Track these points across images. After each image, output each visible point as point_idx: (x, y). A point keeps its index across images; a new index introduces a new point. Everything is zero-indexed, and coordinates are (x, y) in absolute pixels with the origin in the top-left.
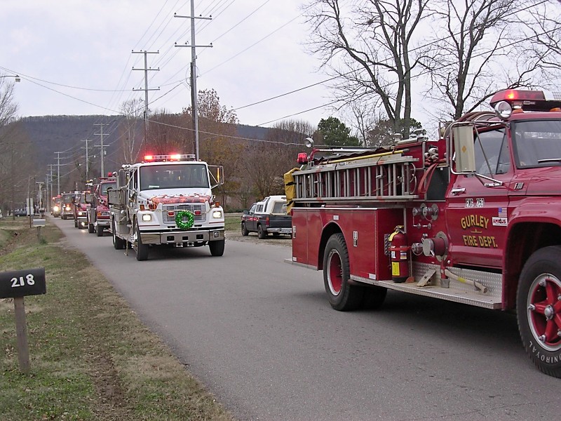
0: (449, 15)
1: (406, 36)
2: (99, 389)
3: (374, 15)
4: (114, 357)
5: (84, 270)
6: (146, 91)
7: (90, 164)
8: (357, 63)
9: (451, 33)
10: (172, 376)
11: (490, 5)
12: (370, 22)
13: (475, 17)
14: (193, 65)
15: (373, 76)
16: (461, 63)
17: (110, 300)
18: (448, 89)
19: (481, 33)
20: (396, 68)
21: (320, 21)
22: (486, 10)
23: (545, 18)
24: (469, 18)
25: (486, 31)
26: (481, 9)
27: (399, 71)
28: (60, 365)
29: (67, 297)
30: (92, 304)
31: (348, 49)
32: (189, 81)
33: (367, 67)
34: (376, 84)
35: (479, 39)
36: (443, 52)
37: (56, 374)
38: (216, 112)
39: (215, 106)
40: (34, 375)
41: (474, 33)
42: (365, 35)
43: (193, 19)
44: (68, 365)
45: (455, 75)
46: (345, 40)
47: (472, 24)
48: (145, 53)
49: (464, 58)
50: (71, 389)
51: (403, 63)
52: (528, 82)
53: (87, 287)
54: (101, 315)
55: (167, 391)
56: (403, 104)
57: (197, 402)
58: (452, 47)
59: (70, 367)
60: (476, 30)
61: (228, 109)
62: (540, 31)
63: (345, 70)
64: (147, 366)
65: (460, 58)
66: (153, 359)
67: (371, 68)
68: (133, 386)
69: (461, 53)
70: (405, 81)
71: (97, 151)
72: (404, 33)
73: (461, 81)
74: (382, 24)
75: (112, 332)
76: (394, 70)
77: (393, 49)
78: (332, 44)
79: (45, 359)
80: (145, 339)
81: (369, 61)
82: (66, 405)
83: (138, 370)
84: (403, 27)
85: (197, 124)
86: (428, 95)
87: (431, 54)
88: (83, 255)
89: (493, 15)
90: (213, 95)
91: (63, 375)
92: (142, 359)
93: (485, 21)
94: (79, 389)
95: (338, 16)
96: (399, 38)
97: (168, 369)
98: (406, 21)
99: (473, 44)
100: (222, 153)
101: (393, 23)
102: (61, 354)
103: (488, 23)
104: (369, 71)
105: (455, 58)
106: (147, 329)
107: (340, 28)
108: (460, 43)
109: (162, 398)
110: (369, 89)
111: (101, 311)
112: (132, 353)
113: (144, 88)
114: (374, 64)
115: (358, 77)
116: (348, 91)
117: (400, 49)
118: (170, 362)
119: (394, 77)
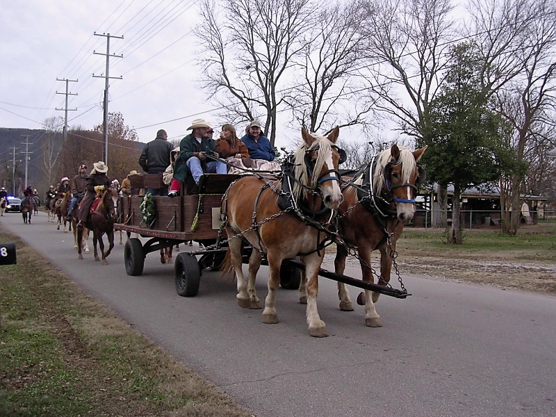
0: (306, 67)
1: (274, 80)
2: (62, 343)
3: (251, 62)
4: (68, 317)
5: (21, 249)
6: (66, 111)
7: (16, 166)
8: (236, 98)
9: (308, 80)
10: (123, 334)
11: (337, 61)
12: (248, 68)
13: (326, 69)
14: (106, 92)
15: (247, 109)
16: (314, 103)
17: (51, 272)
18: (304, 122)
19: (331, 81)
20: (265, 104)
21: (208, 64)
22: (335, 65)
23: (379, 74)
24: (322, 70)
25: (334, 80)
26: (331, 64)
27: (268, 107)
28: (24, 323)
29: (14, 270)
30: (37, 276)
31: (229, 86)
32: (102, 104)
33: (243, 101)
34: (250, 115)
35: (328, 86)
36: (302, 94)
37: (24, 330)
38: (121, 130)
39: (120, 125)
40: (6, 331)
41: (325, 82)
42: (243, 77)
43: (108, 56)
44: (31, 323)
45: (309, 112)
46: (227, 80)
47: (324, 74)
48: (67, 81)
49: (317, 100)
50: (40, 343)
51: (271, 100)
52: (364, 120)
53: (28, 262)
54: (46, 285)
55: (124, 346)
56: (270, 130)
57: (150, 354)
58: (308, 91)
59: (33, 325)
60: (327, 79)
61: (130, 128)
62: (375, 83)
63: (227, 103)
64: (100, 326)
65: (314, 99)
66: (102, 320)
67: (247, 103)
68: (93, 341)
69: (314, 95)
70: (272, 114)
71: (23, 157)
72: (272, 77)
73: (314, 117)
74: (257, 69)
75: (61, 298)
76: (264, 105)
77: (264, 89)
78: (216, 82)
79: (10, 318)
80: (91, 304)
81: (245, 97)
82: (40, 356)
83: (92, 328)
84: (272, 73)
85: (107, 139)
86: (290, 125)
87: (293, 95)
88: (18, 238)
89: (340, 69)
90: (119, 117)
91: (30, 331)
92: (94, 321)
93: (333, 73)
94: (47, 343)
95: (222, 61)
96: (269, 82)
97: (118, 328)
98: (274, 69)
99: (324, 89)
100: (123, 163)
101: (264, 69)
102: (23, 314)
103: (336, 75)
104: (245, 105)
105: (310, 99)
106: (89, 296)
107: (224, 71)
108: (314, 88)
109: (121, 351)
110: (245, 118)
111: (46, 281)
112: (83, 315)
113: (64, 108)
114: (249, 99)
115: (237, 109)
116: (229, 119)
117: (269, 89)
118: (117, 322)
119: (264, 110)
